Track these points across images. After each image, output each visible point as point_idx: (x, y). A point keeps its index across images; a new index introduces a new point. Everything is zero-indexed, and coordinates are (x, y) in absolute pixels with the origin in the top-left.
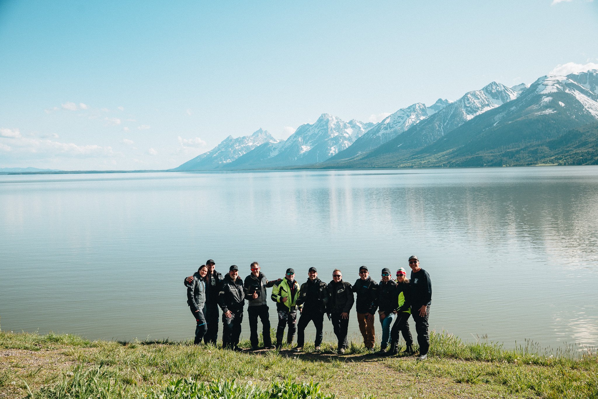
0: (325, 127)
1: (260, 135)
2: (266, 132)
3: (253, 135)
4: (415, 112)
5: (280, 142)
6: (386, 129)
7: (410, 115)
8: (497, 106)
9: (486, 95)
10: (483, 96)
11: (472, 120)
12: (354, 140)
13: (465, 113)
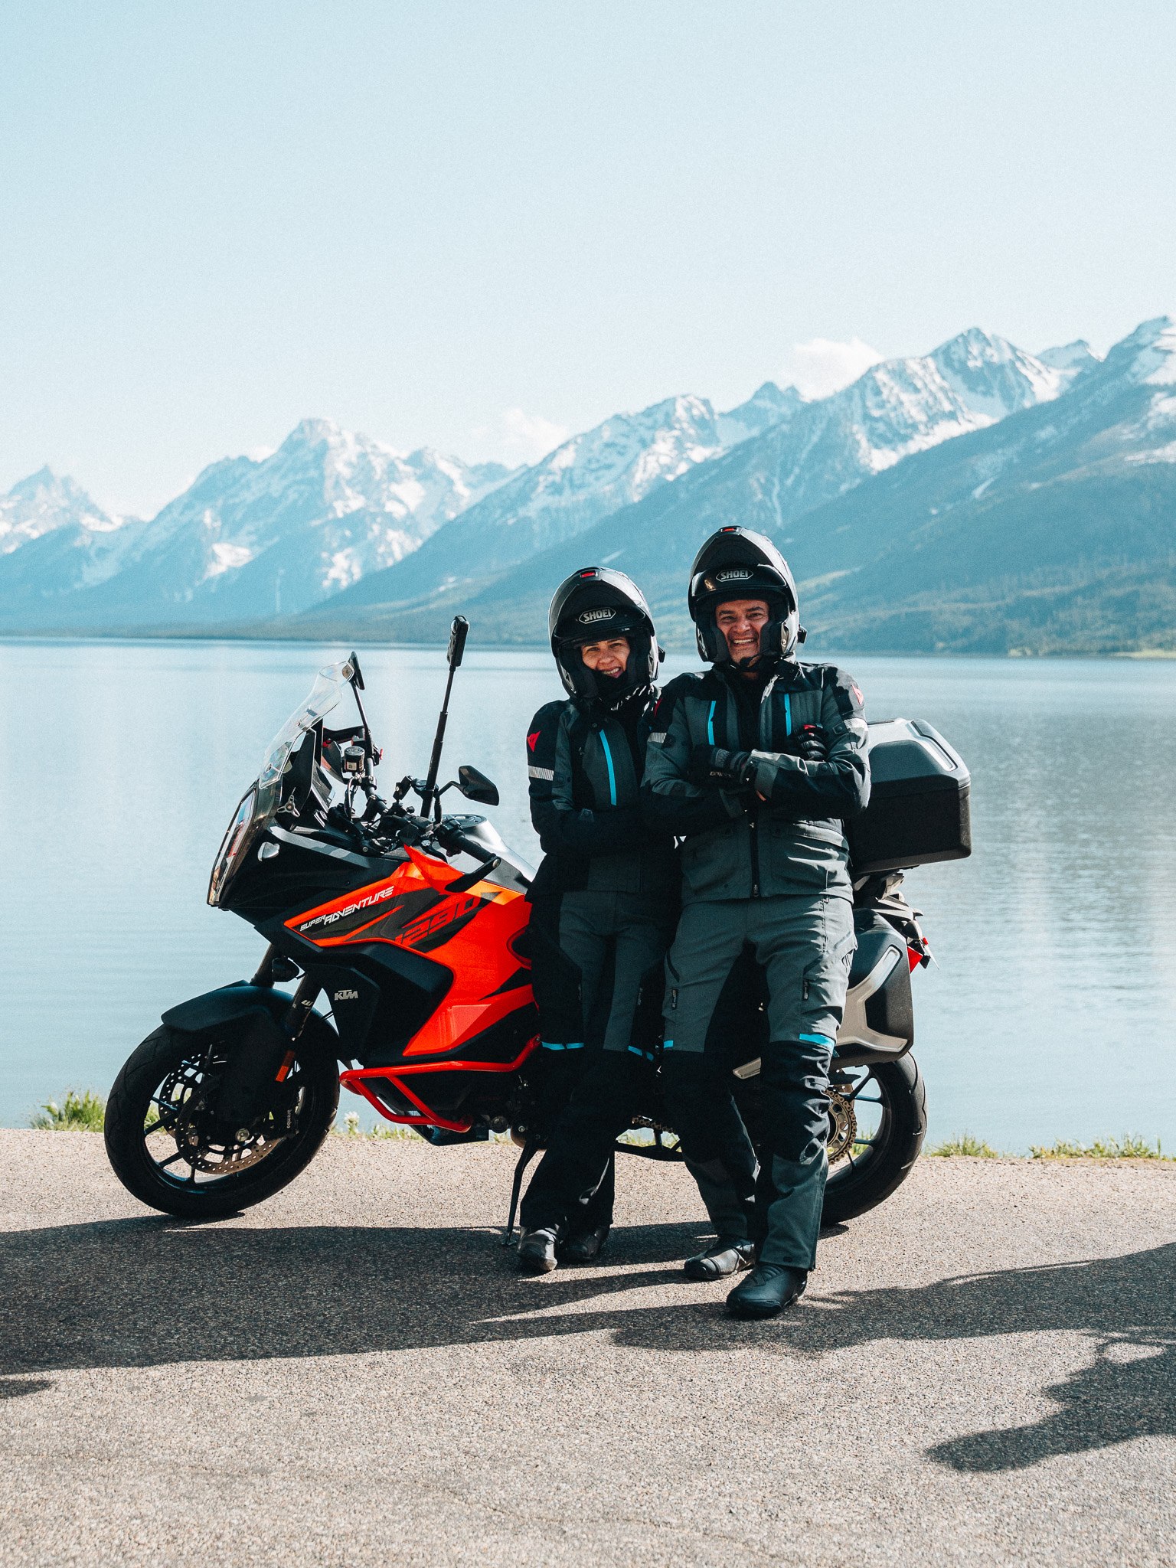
0: (313, 473)
1: (41, 493)
2: (66, 482)
3: (12, 493)
4: (671, 428)
5: (125, 528)
6: (556, 489)
7: (653, 441)
8: (985, 421)
9: (943, 378)
10: (934, 379)
11: (891, 470)
12: (429, 529)
13: (864, 443)
